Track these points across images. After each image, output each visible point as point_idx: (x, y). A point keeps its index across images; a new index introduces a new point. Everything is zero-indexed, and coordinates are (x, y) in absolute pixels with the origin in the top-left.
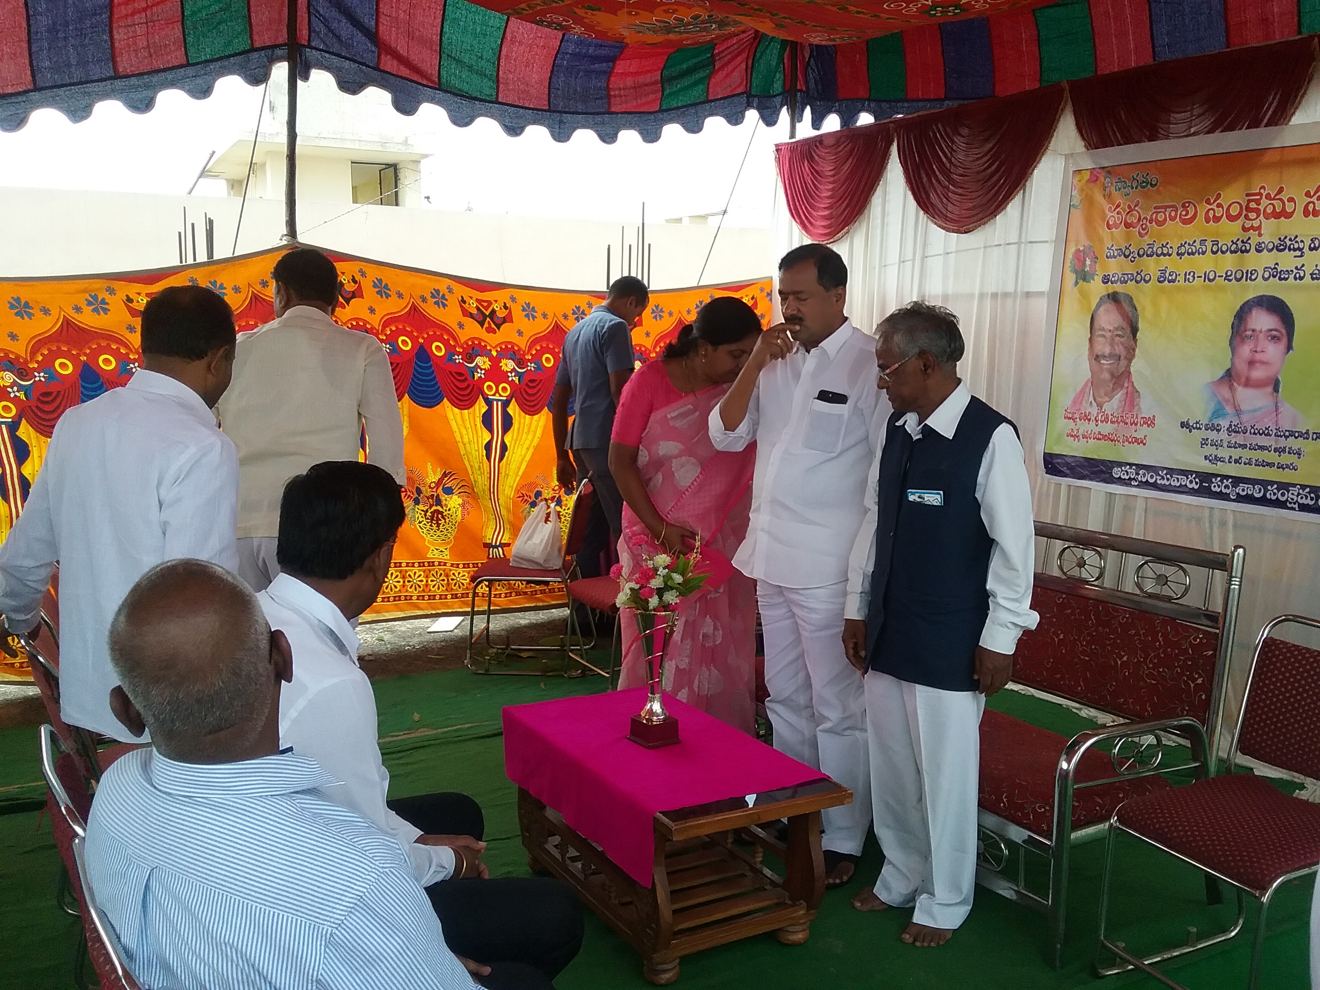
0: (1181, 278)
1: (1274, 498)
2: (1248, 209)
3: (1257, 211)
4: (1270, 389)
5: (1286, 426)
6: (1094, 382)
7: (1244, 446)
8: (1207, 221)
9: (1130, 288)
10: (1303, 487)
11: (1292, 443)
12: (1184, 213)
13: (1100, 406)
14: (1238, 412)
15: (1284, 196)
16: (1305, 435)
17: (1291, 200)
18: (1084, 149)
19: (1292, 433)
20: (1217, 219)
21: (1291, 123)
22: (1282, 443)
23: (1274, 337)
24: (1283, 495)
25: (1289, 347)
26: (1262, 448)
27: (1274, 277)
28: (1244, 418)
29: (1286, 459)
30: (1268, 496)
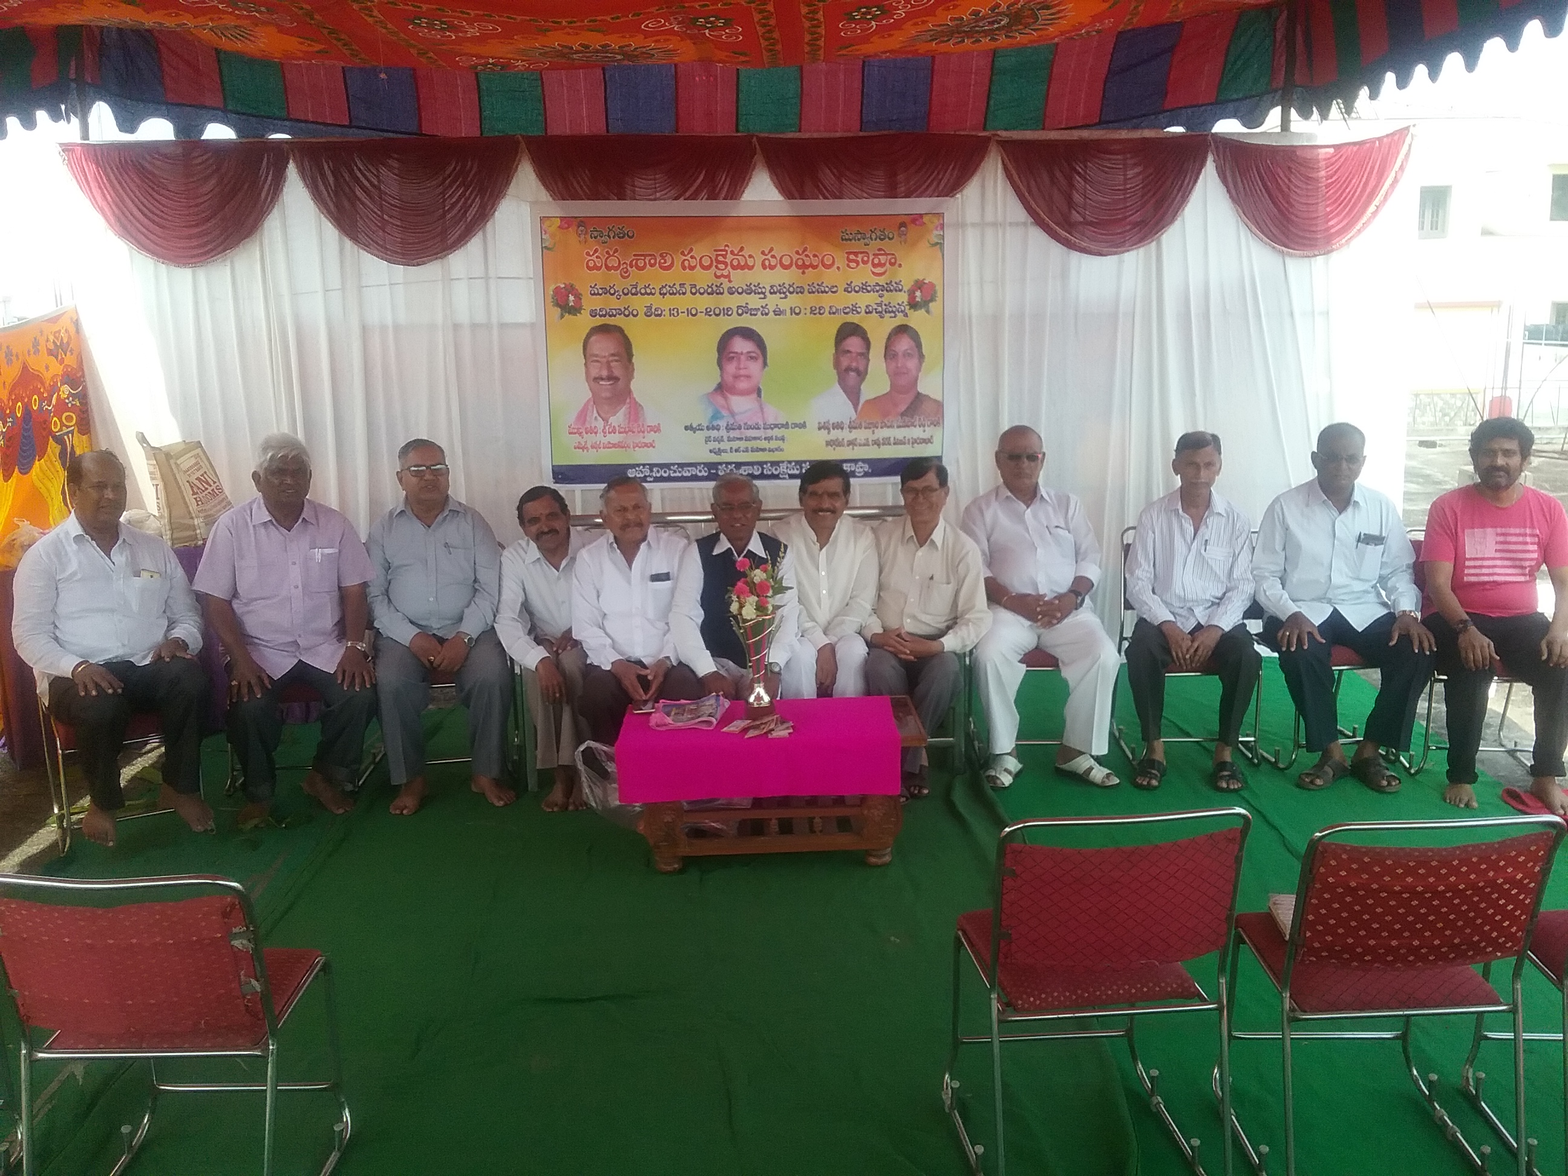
0: (667, 313)
1: (770, 473)
2: (718, 262)
3: (725, 264)
4: (755, 396)
5: (771, 421)
6: (596, 400)
7: (740, 439)
8: (684, 268)
9: (618, 321)
10: (790, 462)
11: (776, 432)
12: (662, 261)
13: (606, 420)
14: (732, 414)
15: (745, 253)
16: (786, 426)
17: (750, 256)
18: (551, 199)
19: (776, 426)
20: (692, 268)
21: (742, 199)
22: (770, 433)
23: (752, 358)
24: (776, 469)
25: (765, 364)
26: (755, 438)
27: (747, 313)
28: (738, 418)
29: (773, 444)
30: (765, 472)
